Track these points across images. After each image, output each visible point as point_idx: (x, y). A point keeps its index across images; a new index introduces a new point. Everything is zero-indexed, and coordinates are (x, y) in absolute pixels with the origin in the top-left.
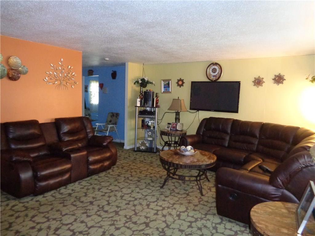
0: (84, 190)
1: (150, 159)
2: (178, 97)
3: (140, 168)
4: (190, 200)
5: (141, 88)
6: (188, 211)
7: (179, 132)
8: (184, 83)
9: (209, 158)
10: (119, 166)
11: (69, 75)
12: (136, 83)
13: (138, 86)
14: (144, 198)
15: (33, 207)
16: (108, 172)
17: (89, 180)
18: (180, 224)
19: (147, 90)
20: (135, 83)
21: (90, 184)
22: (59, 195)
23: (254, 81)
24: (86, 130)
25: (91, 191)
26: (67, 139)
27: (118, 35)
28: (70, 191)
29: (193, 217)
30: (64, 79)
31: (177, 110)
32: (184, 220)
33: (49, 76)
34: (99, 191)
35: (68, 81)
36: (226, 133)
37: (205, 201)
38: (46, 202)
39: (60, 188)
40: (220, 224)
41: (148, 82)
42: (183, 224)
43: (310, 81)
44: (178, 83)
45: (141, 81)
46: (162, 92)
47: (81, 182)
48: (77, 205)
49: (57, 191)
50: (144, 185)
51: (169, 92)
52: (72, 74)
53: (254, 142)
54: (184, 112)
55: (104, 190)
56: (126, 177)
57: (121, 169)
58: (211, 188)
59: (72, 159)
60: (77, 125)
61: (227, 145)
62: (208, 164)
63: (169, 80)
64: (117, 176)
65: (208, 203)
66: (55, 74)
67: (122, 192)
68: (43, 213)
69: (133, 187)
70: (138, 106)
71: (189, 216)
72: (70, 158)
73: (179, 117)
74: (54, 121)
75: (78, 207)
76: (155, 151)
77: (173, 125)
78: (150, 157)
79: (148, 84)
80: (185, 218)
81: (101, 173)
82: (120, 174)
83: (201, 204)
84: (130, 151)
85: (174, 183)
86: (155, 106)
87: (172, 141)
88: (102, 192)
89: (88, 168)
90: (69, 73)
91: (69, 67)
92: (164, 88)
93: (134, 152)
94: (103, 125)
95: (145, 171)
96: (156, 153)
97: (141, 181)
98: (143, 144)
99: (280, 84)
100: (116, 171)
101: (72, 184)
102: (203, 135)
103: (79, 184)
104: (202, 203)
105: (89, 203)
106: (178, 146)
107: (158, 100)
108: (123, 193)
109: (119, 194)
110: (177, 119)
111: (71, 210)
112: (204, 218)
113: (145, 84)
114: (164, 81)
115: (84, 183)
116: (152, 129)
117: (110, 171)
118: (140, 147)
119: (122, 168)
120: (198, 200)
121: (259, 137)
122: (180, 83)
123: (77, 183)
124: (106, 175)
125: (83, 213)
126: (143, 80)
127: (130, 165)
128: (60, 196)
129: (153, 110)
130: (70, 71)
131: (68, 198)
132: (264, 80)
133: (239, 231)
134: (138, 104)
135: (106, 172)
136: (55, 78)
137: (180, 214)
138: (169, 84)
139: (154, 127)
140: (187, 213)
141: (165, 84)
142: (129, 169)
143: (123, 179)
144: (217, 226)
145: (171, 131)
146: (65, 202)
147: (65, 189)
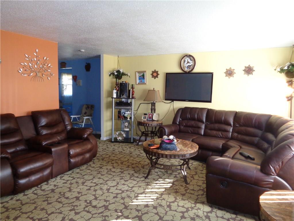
0: (68, 185)
1: (129, 149)
2: (154, 89)
3: (121, 159)
4: (176, 189)
5: (116, 80)
6: (177, 200)
7: (155, 122)
8: (159, 74)
9: (192, 147)
10: (99, 157)
11: (45, 67)
12: (112, 75)
13: (113, 78)
14: (131, 189)
15: (14, 207)
16: (89, 165)
17: (71, 174)
18: (173, 215)
19: (122, 82)
20: (110, 75)
21: (72, 178)
22: (41, 191)
23: (226, 72)
24: (64, 122)
25: (75, 185)
26: (44, 132)
27: (100, 24)
28: (52, 187)
29: (183, 207)
30: (40, 71)
31: (152, 101)
32: (176, 211)
33: (23, 68)
34: (83, 185)
35: (44, 73)
36: (202, 122)
37: (191, 190)
38: (28, 200)
39: (41, 185)
40: (211, 213)
41: (123, 74)
42: (175, 215)
43: (278, 71)
44: (152, 74)
45: (116, 72)
46: (137, 83)
47: (62, 177)
48: (62, 201)
49: (38, 187)
50: (128, 176)
51: (144, 84)
52: (48, 65)
53: (229, 130)
54: (159, 103)
55: (88, 183)
56: (109, 169)
57: (101, 161)
58: (194, 176)
59: (53, 153)
60: (55, 117)
61: (203, 133)
62: (192, 153)
63: (144, 72)
64: (99, 168)
65: (195, 192)
66: (30, 65)
67: (107, 184)
68: (26, 213)
69: (117, 179)
70: (114, 97)
71: (180, 206)
72: (50, 152)
73: (155, 108)
74: (30, 114)
75: (64, 204)
76: (132, 141)
77: (149, 115)
78: (128, 147)
79: (123, 76)
80: (176, 209)
81: (82, 166)
82: (102, 166)
83: (188, 193)
84: (107, 142)
85: (157, 173)
86: (131, 98)
87: (148, 131)
88: (86, 186)
89: (69, 162)
90: (44, 64)
91: (45, 58)
92: (139, 79)
93: (111, 143)
94: (77, 117)
95: (126, 161)
96: (133, 143)
97: (124, 172)
98: (120, 135)
99: (250, 75)
100: (98, 163)
101: (54, 179)
102: (179, 125)
103: (60, 179)
104: (188, 191)
105: (75, 199)
106: (154, 136)
107: (134, 91)
108: (109, 186)
109: (105, 187)
110: (153, 110)
111: (57, 208)
112: (194, 207)
113: (120, 76)
114: (139, 72)
115: (66, 177)
116: (129, 119)
117: (91, 163)
118: (117, 138)
119: (103, 159)
120: (184, 189)
121: (233, 125)
122: (155, 74)
123: (59, 177)
124: (88, 168)
125: (71, 210)
126: (118, 72)
127: (110, 156)
128: (42, 193)
129: (129, 101)
130: (46, 62)
131: (51, 195)
132: (235, 71)
133: (231, 218)
134: (115, 96)
135: (87, 165)
136: (30, 69)
137: (170, 204)
138: (143, 76)
139: (131, 118)
140: (177, 203)
141: (140, 75)
142: (109, 160)
143: (106, 171)
144: (209, 214)
145: (147, 121)
146: (49, 199)
147: (47, 184)
